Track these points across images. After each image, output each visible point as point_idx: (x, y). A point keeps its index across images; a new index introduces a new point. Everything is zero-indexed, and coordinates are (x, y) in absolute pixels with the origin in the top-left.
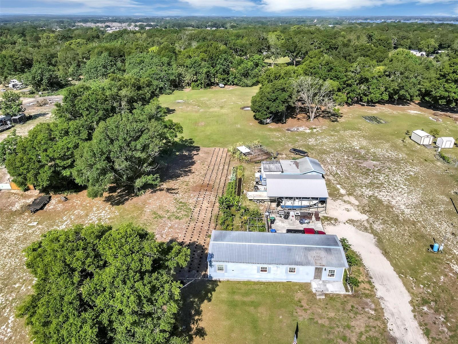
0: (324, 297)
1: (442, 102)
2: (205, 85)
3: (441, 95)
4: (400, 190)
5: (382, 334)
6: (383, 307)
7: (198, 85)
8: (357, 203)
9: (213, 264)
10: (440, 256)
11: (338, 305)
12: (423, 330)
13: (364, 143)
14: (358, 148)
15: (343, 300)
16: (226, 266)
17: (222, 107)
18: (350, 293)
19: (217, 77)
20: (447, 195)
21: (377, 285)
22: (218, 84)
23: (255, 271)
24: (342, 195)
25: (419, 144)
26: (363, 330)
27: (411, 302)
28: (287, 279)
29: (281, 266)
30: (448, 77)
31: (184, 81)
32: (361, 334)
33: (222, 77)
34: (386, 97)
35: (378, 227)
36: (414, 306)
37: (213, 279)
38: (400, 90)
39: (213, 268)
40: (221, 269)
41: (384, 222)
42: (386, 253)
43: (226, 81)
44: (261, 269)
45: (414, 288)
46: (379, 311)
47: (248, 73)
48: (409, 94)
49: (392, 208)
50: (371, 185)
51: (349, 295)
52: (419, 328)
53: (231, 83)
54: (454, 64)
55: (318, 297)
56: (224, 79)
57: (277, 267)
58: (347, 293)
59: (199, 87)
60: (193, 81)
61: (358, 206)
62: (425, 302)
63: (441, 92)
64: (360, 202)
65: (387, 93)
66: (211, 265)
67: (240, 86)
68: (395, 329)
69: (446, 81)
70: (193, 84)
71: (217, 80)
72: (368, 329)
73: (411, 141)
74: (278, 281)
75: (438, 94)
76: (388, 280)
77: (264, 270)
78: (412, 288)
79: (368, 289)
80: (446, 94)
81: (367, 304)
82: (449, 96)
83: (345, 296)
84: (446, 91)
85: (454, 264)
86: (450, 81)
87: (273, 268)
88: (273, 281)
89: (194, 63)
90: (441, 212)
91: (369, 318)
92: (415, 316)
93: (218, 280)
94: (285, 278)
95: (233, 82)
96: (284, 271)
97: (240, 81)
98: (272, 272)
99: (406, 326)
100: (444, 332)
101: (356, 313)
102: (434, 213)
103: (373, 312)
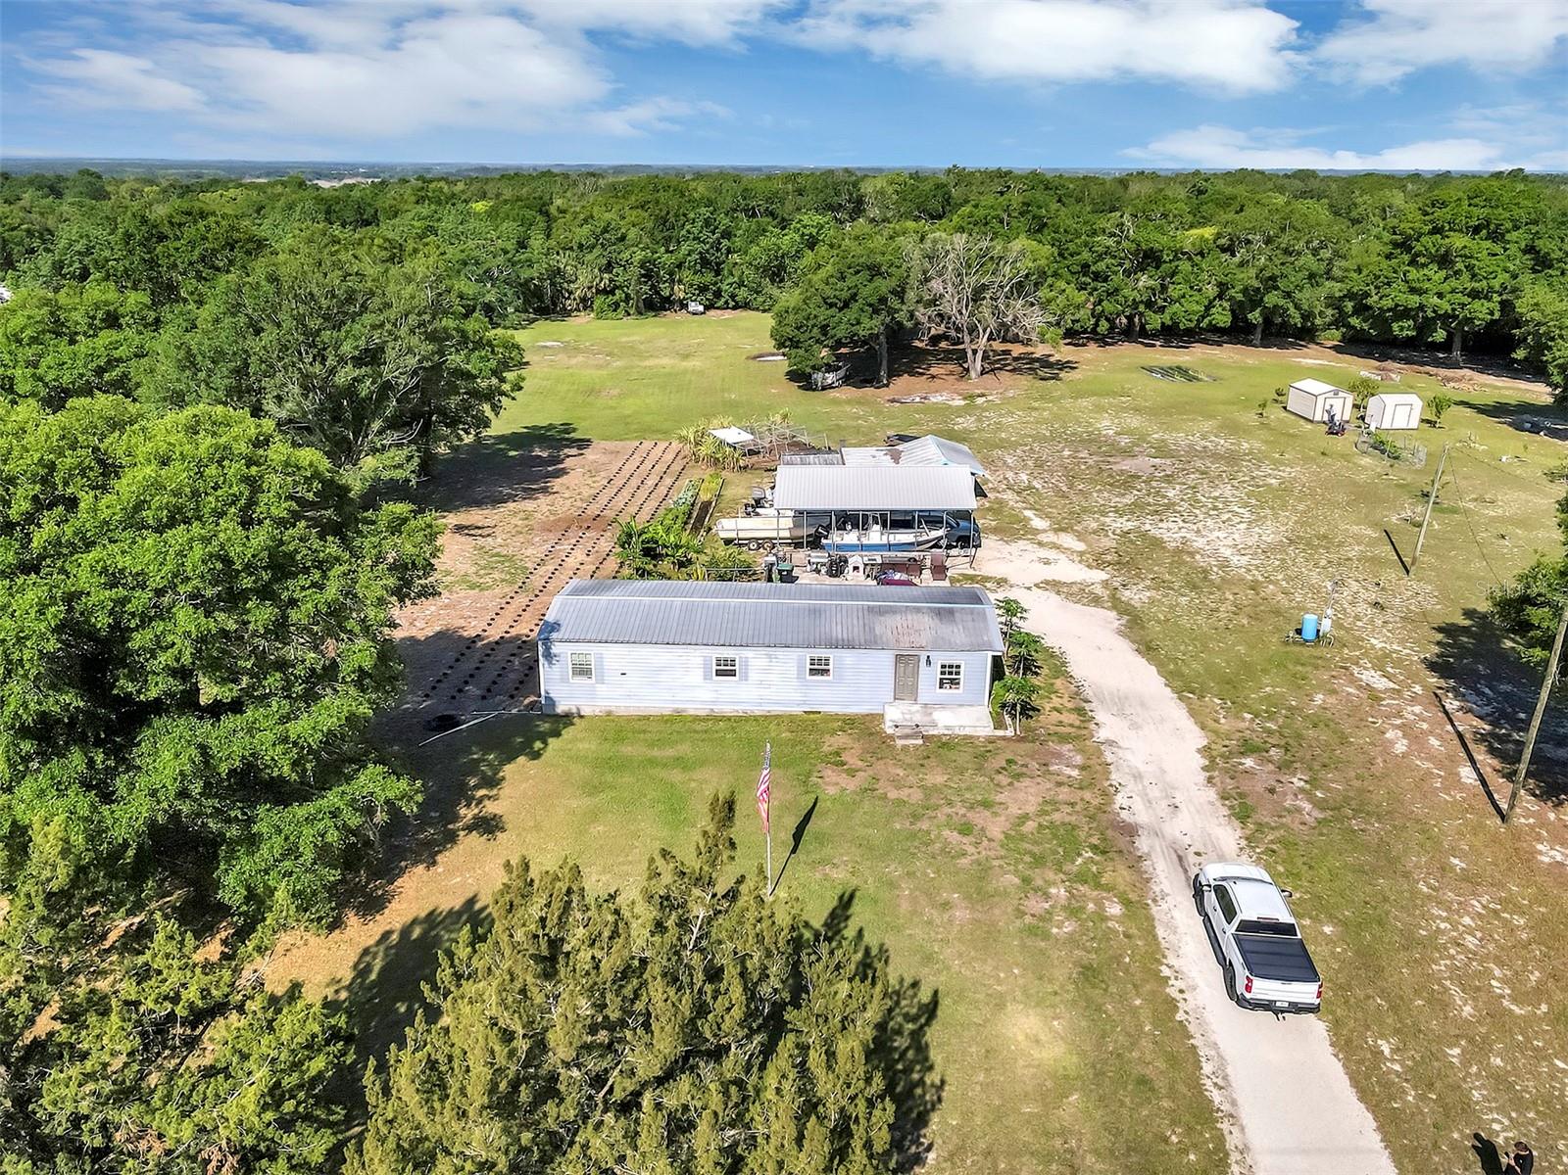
0: (920, 742)
1: (1403, 329)
2: (641, 305)
3: (1397, 305)
4: (1225, 517)
5: (1092, 818)
6: (1109, 761)
7: (617, 305)
8: (1081, 546)
9: (554, 650)
10: (1323, 651)
11: (963, 758)
12: (1231, 808)
13: (1134, 422)
14: (1111, 432)
15: (980, 752)
16: (600, 658)
17: (686, 357)
18: (1010, 733)
19: (680, 281)
20: (1375, 525)
21: (1100, 716)
22: (684, 306)
23: (696, 676)
24: (1036, 532)
25: (1311, 421)
26: (1031, 809)
27: (1205, 751)
28: (804, 703)
29: (780, 652)
30: (1418, 247)
31: (571, 293)
32: (1025, 817)
33: (697, 279)
34: (1222, 317)
35: (1136, 595)
36: (1212, 760)
37: (560, 709)
38: (1268, 290)
39: (556, 668)
40: (582, 670)
41: (1159, 583)
42: (1149, 648)
43: (710, 296)
44: (715, 668)
45: (1223, 721)
46: (1096, 773)
47: (782, 267)
48: (1297, 307)
49: (1192, 554)
50: (1136, 509)
51: (1004, 738)
52: (1218, 804)
53: (726, 302)
54: (1433, 206)
55: (900, 743)
56: (703, 289)
57: (770, 657)
58: (1000, 733)
59: (621, 311)
60: (598, 292)
61: (1081, 554)
62: (1248, 748)
63: (1398, 295)
64: (1089, 545)
65: (1226, 304)
66: (548, 656)
67: (757, 309)
68: (1138, 805)
69: (1413, 262)
70: (599, 301)
71: (679, 292)
72: (1048, 808)
73: (1286, 414)
74: (777, 709)
75: (1387, 303)
76: (1143, 704)
77: (726, 670)
78: (1217, 721)
79: (1071, 725)
80: (1414, 300)
81: (1059, 755)
82: (1421, 307)
83: (991, 740)
84: (1413, 291)
85: (1366, 669)
86: (1422, 260)
87: (752, 659)
88: (758, 711)
89: (603, 233)
90: (1349, 559)
91: (1059, 784)
92: (1210, 780)
93: (574, 710)
94: (797, 696)
95: (733, 297)
96: (793, 670)
97: (758, 293)
98: (753, 676)
99: (1177, 802)
100: (1299, 810)
101: (1018, 776)
102: (1323, 563)
103: (1075, 773)
